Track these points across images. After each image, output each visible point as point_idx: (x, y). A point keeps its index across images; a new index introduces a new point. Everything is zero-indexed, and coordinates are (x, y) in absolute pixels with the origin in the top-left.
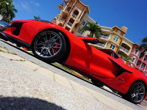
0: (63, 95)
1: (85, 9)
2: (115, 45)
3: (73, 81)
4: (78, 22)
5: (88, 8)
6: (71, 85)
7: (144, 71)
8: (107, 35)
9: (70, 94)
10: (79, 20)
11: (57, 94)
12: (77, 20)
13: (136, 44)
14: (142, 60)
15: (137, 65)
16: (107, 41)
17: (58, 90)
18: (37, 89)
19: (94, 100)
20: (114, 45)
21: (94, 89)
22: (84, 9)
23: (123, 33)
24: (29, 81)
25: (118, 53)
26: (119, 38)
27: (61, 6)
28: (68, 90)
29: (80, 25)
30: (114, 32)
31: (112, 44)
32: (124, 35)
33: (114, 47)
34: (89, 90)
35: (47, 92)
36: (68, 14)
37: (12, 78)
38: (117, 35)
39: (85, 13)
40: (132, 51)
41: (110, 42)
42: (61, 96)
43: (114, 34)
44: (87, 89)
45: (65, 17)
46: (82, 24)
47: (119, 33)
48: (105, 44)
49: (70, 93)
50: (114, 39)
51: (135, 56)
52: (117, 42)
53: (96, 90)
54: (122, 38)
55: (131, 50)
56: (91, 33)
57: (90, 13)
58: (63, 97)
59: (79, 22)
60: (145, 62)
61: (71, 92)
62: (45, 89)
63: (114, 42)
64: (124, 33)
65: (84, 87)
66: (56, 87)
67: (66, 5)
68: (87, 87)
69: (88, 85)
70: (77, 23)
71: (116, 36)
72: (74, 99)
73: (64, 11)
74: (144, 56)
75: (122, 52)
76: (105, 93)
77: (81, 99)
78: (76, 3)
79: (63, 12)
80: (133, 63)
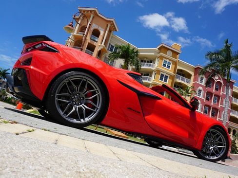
0: (113, 172)
1: (109, 25)
2: (167, 75)
3: (115, 146)
4: (102, 48)
5: (113, 24)
6: (114, 154)
7: (219, 107)
8: (151, 61)
9: (120, 169)
10: (103, 44)
11: (105, 172)
12: (99, 45)
13: (198, 68)
14: (213, 90)
15: (207, 99)
16: (153, 70)
17: (103, 166)
18: (78, 171)
19: (155, 169)
20: (165, 74)
21: (150, 153)
22: (107, 25)
23: (175, 53)
24: (63, 161)
25: (175, 86)
26: (171, 62)
27: (69, 26)
28: (115, 162)
29: (106, 52)
30: (162, 54)
31: (163, 73)
32: (178, 56)
33: (166, 77)
34: (143, 155)
35: (92, 171)
36: (84, 38)
37: (42, 163)
38: (167, 59)
39: (110, 31)
40: (195, 79)
41: (158, 71)
42: (110, 173)
43: (161, 58)
44: (140, 155)
45: (78, 43)
46: (108, 49)
47: (169, 55)
48: (151, 76)
49: (120, 167)
50: (164, 65)
51: (201, 86)
52: (170, 69)
53: (152, 154)
54: (176, 62)
55: (192, 77)
56: (125, 62)
57: (118, 31)
58: (114, 174)
59: (104, 48)
60: (217, 93)
61: (120, 165)
62: (88, 169)
63: (165, 69)
64: (178, 54)
65: (133, 152)
66: (99, 163)
67: (78, 23)
68: (138, 152)
69: (138, 149)
70: (99, 49)
71: (165, 60)
72: (128, 174)
73: (75, 33)
74: (215, 84)
75: (180, 83)
76: (167, 156)
77: (137, 171)
78: (93, 17)
79: (74, 36)
80: (200, 97)
